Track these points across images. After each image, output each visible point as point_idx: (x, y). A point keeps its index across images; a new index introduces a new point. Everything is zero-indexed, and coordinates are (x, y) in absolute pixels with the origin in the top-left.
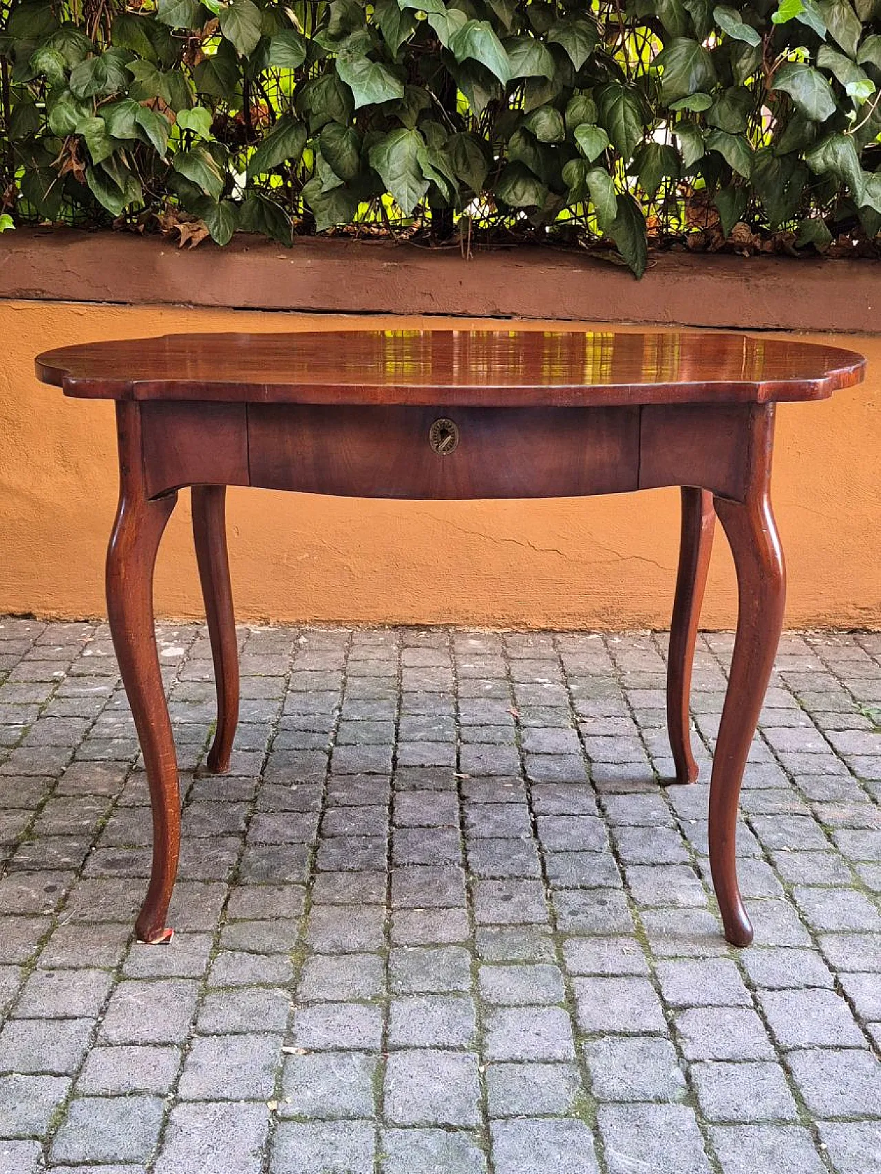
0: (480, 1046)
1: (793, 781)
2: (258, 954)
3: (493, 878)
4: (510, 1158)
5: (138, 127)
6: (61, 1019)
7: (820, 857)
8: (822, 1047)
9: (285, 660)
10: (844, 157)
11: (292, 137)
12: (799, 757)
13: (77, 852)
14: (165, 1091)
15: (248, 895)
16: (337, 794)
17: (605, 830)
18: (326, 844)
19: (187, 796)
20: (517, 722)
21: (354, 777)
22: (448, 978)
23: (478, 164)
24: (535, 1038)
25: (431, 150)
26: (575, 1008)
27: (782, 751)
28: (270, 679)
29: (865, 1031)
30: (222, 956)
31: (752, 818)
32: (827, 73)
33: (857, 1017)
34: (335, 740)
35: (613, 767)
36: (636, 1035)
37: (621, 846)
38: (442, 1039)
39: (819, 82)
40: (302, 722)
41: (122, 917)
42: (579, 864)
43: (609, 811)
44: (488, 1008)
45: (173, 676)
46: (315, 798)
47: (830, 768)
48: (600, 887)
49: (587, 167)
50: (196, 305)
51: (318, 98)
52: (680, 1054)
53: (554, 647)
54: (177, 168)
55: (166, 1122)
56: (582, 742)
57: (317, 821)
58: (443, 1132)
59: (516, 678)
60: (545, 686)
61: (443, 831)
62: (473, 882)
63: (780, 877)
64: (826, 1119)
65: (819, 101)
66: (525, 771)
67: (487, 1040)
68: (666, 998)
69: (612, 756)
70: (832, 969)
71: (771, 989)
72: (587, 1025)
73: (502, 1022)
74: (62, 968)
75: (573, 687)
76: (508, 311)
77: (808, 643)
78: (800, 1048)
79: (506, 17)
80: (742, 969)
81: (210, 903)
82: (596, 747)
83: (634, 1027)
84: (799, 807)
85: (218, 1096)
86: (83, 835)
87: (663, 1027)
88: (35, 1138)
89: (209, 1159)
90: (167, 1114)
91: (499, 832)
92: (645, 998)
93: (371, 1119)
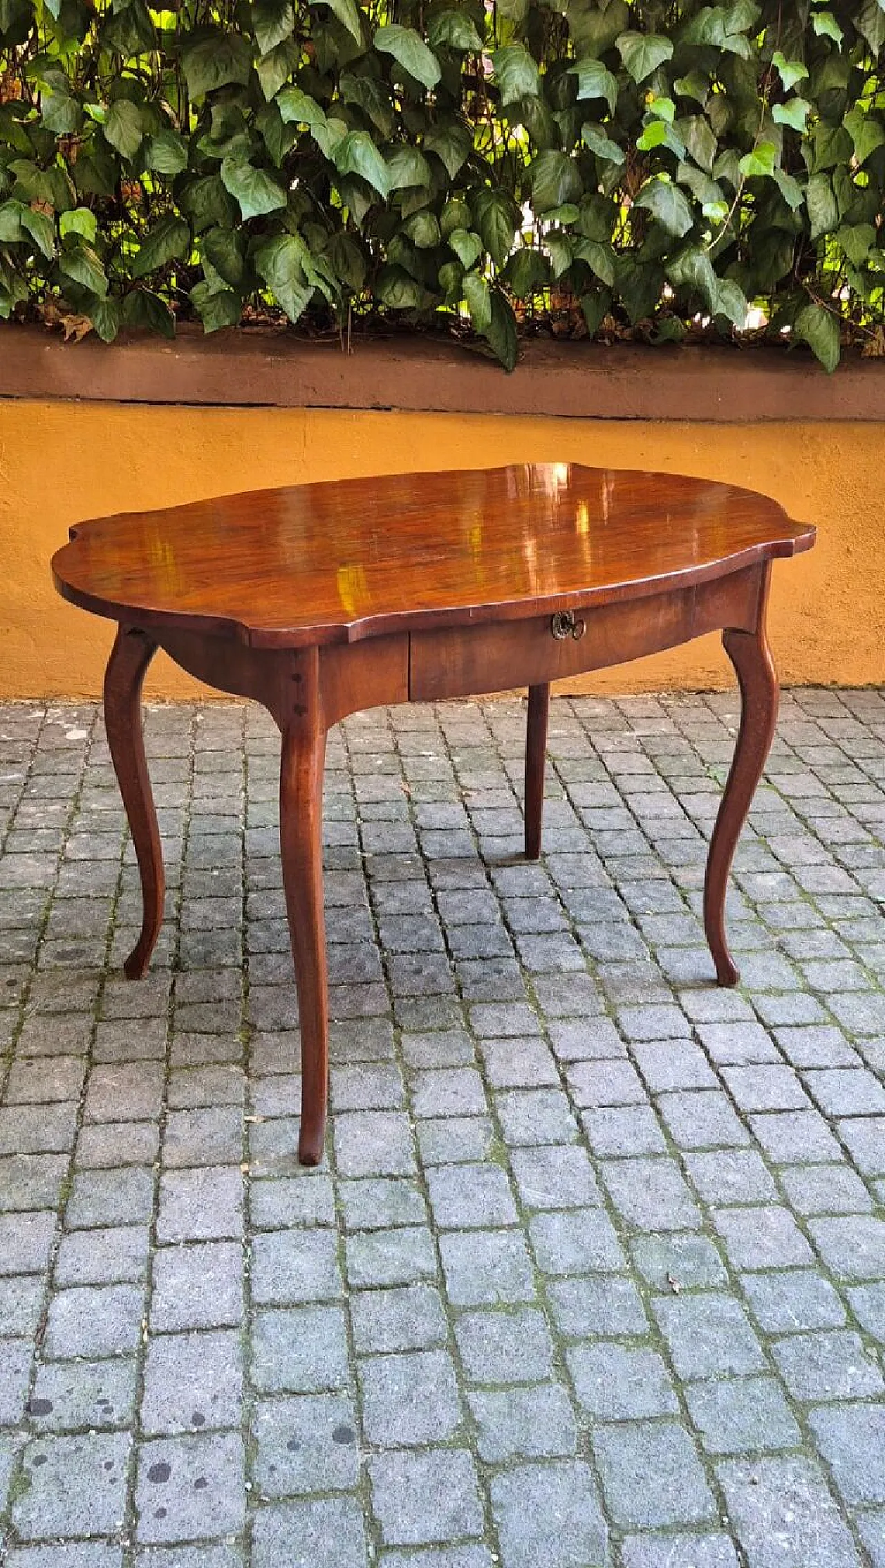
0: (409, 1106)
1: (652, 847)
2: (209, 1034)
3: (404, 953)
4: (444, 1199)
5: (24, 230)
6: (49, 1103)
7: (678, 919)
8: (685, 1090)
9: (185, 740)
10: (701, 271)
11: (176, 236)
12: (657, 823)
13: (27, 945)
14: (152, 1161)
15: (191, 979)
16: (255, 878)
17: (495, 902)
18: (253, 927)
19: (118, 884)
20: (409, 797)
21: (269, 860)
22: (376, 1048)
23: (358, 263)
24: (454, 1096)
25: (313, 255)
26: (484, 1067)
27: (643, 817)
28: (174, 761)
29: (718, 1074)
30: (178, 1039)
31: (620, 885)
32: (686, 189)
33: (711, 1062)
34: (245, 822)
35: (498, 841)
36: (536, 1088)
37: (510, 916)
38: (377, 1101)
39: (678, 196)
40: (211, 805)
41: (83, 1006)
42: (475, 935)
43: (498, 883)
44: (413, 1073)
45: (82, 760)
46: (235, 883)
47: (684, 833)
48: (496, 956)
49: (463, 273)
50: (83, 399)
51: (200, 200)
52: (572, 1102)
53: (435, 717)
54: (63, 267)
55: (158, 1188)
56: (469, 816)
57: (241, 906)
58: (387, 1181)
59: (404, 752)
60: (431, 759)
61: (356, 911)
62: (387, 958)
63: (645, 939)
64: (689, 1151)
65: (678, 216)
66: (420, 847)
67: (414, 1100)
68: (558, 1055)
69: (496, 829)
70: (690, 1021)
71: (642, 1042)
72: (495, 1082)
73: (425, 1084)
74: (38, 1056)
75: (456, 760)
76: (387, 405)
77: (662, 705)
78: (667, 1091)
79: (384, 126)
80: (617, 1025)
81: (159, 989)
82: (483, 821)
83: (533, 1082)
84: (659, 872)
85: (197, 1163)
86: (29, 928)
87: (558, 1081)
88: (50, 1208)
89: (200, 1216)
90: (157, 1181)
91: (405, 909)
92: (540, 1054)
93: (327, 1174)
